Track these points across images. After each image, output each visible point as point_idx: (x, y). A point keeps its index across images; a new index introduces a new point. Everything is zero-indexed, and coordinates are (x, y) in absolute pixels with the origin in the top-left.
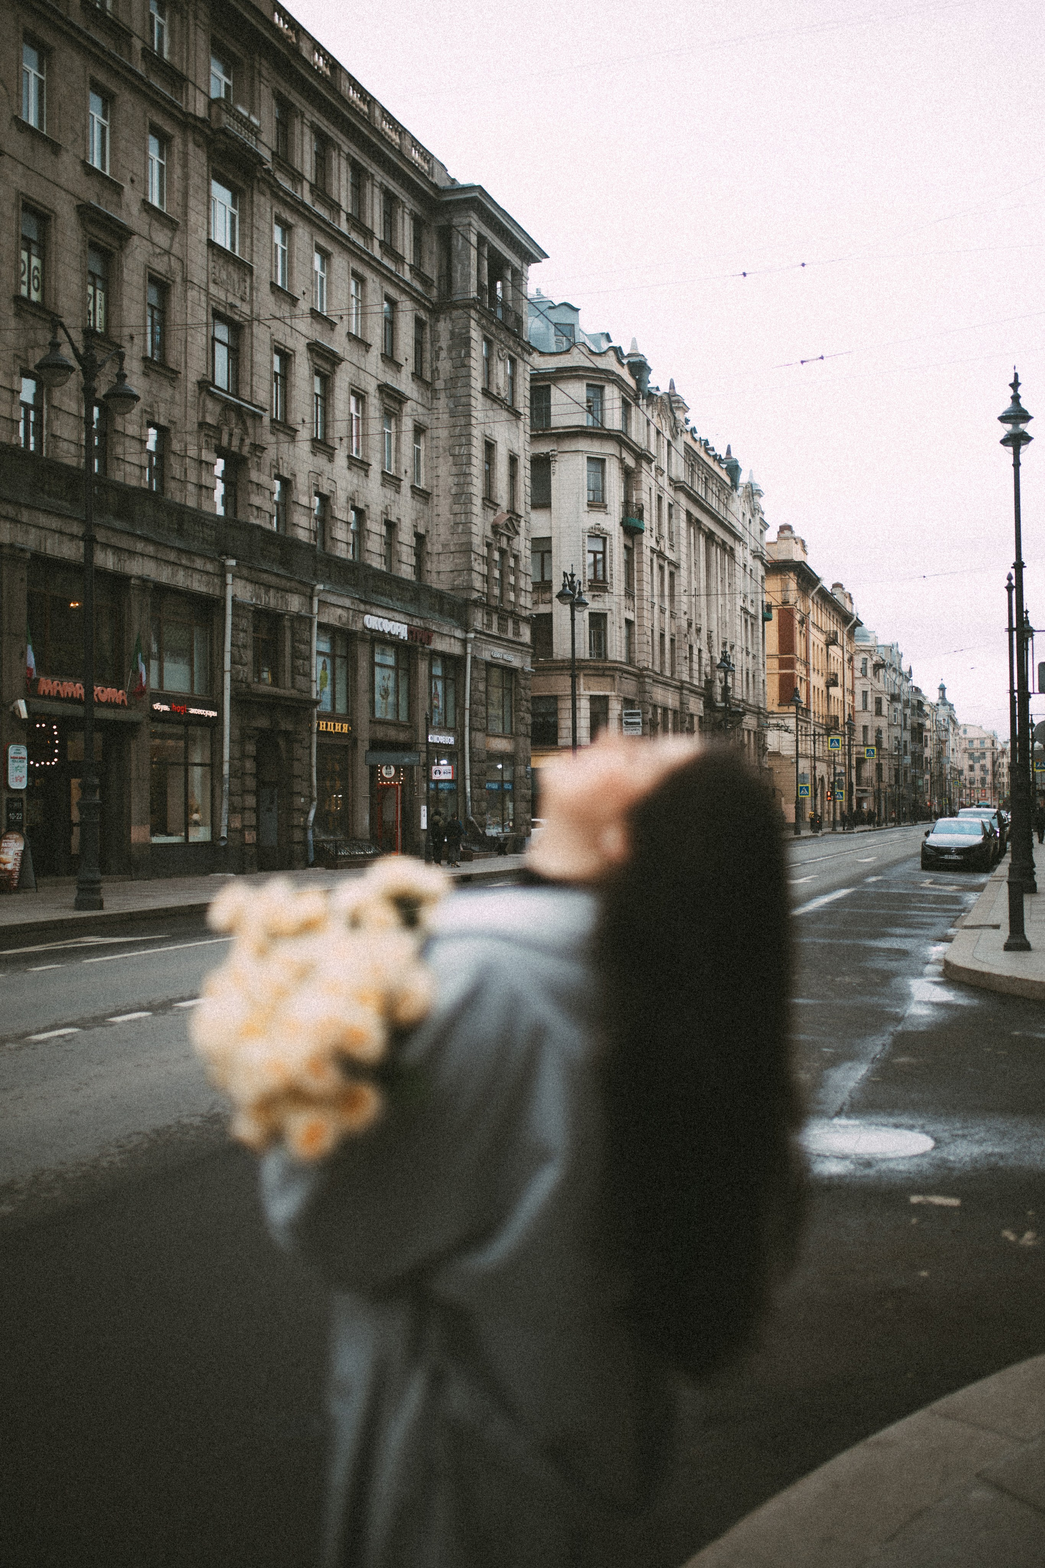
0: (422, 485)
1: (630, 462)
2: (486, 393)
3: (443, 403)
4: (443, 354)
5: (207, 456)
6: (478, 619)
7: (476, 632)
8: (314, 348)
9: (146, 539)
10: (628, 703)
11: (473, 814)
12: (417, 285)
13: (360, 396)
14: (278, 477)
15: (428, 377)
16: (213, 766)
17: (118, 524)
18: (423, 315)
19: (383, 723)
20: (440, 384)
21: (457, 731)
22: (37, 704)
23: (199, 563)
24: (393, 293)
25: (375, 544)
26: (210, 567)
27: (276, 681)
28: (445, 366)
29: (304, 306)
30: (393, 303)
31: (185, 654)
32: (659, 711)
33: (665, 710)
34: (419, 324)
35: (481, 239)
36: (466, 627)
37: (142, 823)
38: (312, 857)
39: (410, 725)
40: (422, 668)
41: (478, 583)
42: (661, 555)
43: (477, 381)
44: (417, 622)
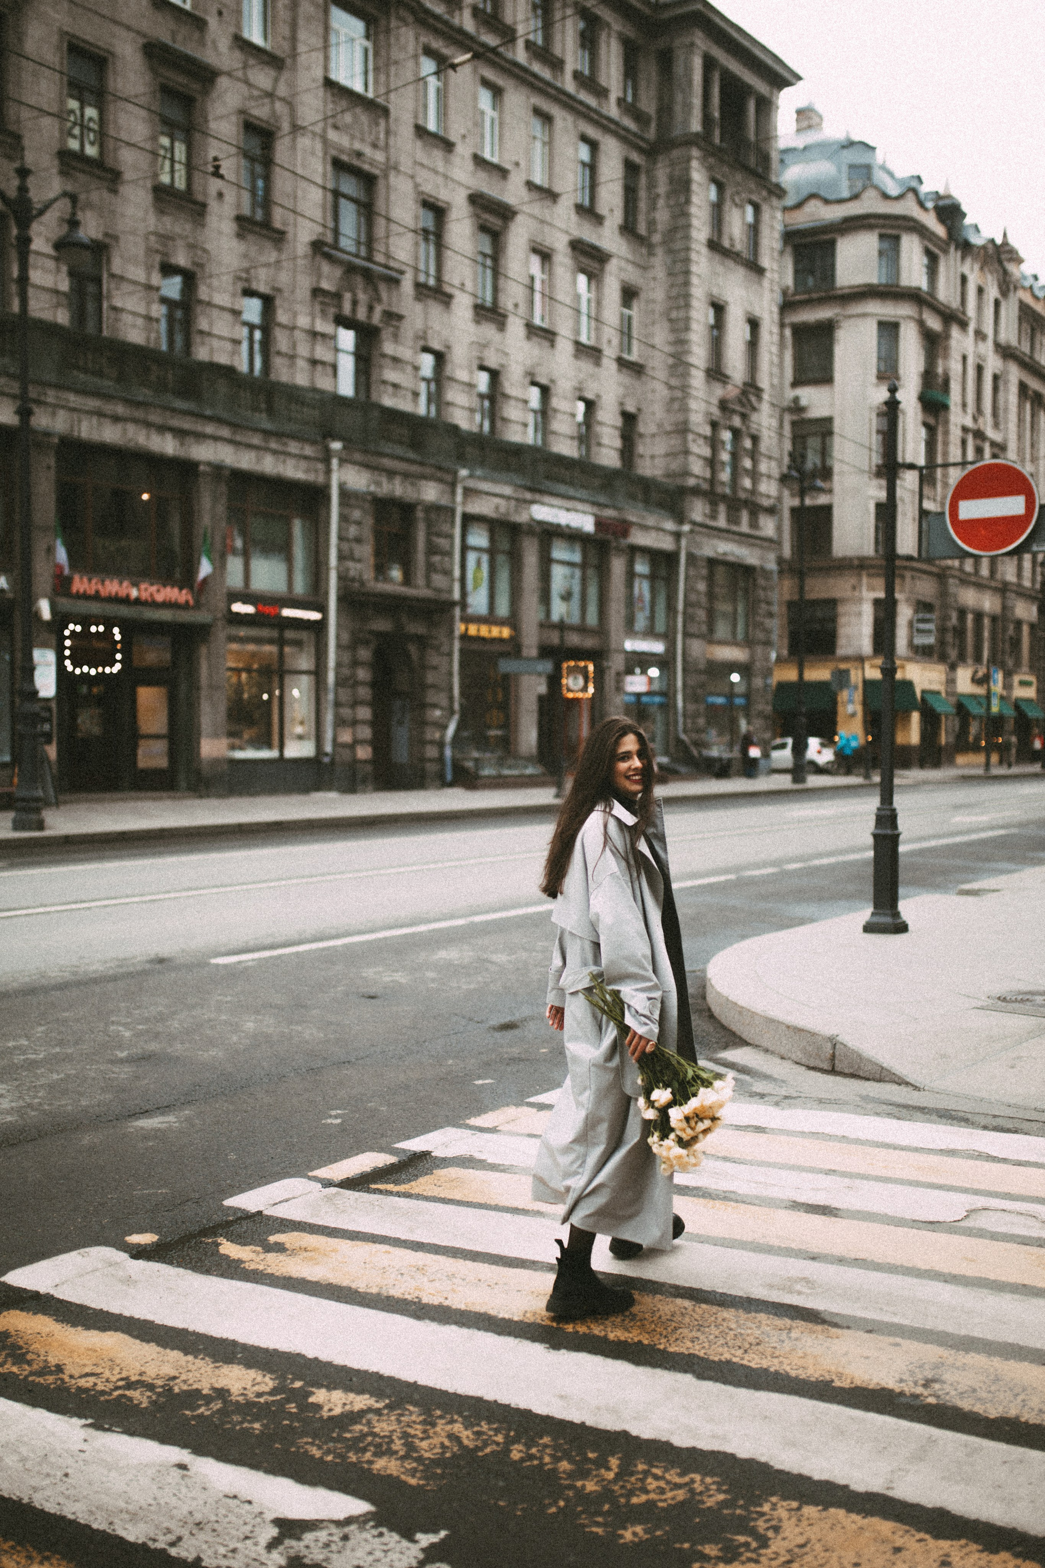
0: (634, 357)
1: (934, 323)
2: (714, 245)
3: (659, 261)
4: (661, 202)
5: (324, 326)
6: (698, 510)
7: (694, 523)
8: (476, 200)
9: (219, 420)
10: (923, 607)
11: (685, 731)
12: (629, 123)
13: (545, 256)
14: (427, 349)
15: (642, 229)
16: (318, 673)
17: (179, 404)
18: (636, 157)
19: (561, 626)
20: (657, 238)
21: (668, 637)
22: (65, 604)
23: (293, 447)
24: (592, 132)
25: (565, 426)
26: (308, 450)
27: (407, 580)
28: (662, 216)
29: (463, 151)
30: (594, 146)
31: (284, 550)
32: (970, 617)
33: (979, 616)
34: (630, 168)
35: (709, 64)
36: (680, 519)
37: (215, 735)
38: (449, 777)
39: (602, 630)
40: (618, 565)
41: (698, 468)
42: (979, 435)
43: (700, 231)
44: (609, 513)
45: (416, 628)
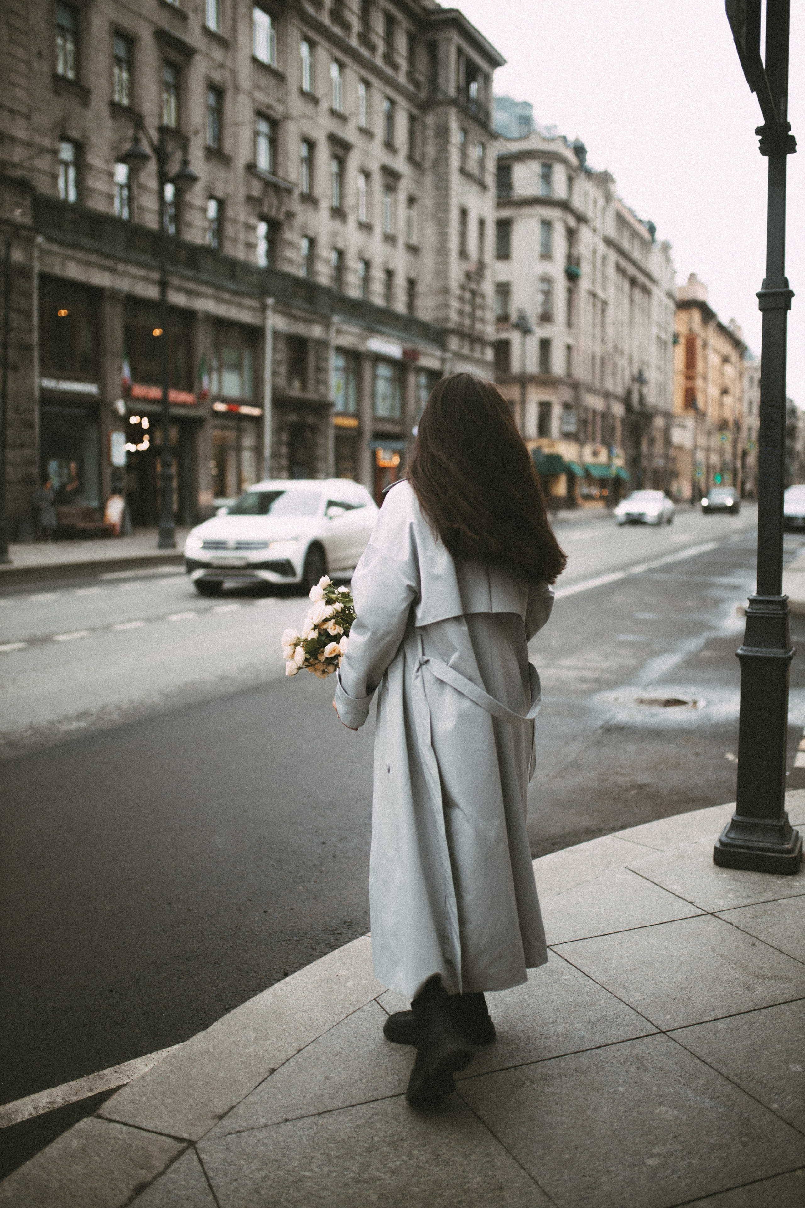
0: (414, 242)
1: (572, 222)
2: (463, 171)
3: (429, 180)
4: (430, 141)
5: (253, 221)
6: (454, 343)
7: (452, 352)
8: (333, 138)
9: (208, 284)
10: (567, 406)
12: (411, 87)
13: (367, 175)
14: (306, 236)
15: (418, 158)
16: (258, 450)
17: (189, 273)
18: (415, 111)
19: (383, 420)
20: (427, 165)
22: (132, 405)
23: (248, 302)
24: (391, 93)
25: (377, 287)
26: (254, 304)
27: (304, 388)
28: (431, 150)
29: (324, 106)
30: (392, 102)
31: (237, 367)
32: (590, 414)
33: (595, 413)
34: (412, 119)
35: (460, 51)
36: (445, 349)
37: (207, 489)
40: (412, 379)
41: (454, 316)
42: (593, 295)
43: (455, 161)
44: (409, 345)
45: (311, 420)
